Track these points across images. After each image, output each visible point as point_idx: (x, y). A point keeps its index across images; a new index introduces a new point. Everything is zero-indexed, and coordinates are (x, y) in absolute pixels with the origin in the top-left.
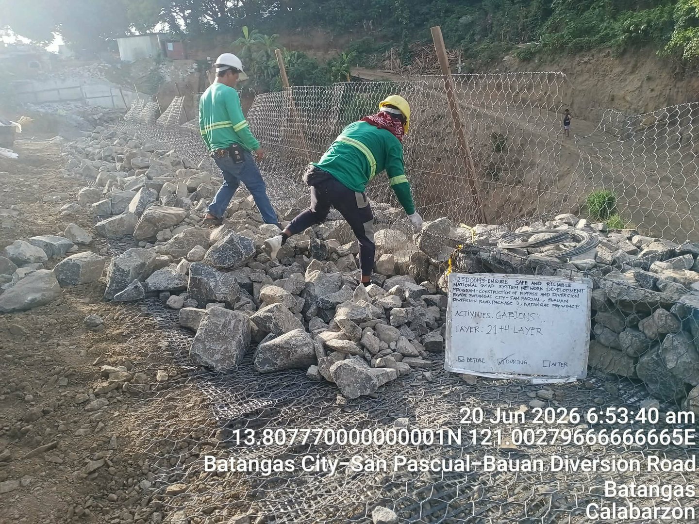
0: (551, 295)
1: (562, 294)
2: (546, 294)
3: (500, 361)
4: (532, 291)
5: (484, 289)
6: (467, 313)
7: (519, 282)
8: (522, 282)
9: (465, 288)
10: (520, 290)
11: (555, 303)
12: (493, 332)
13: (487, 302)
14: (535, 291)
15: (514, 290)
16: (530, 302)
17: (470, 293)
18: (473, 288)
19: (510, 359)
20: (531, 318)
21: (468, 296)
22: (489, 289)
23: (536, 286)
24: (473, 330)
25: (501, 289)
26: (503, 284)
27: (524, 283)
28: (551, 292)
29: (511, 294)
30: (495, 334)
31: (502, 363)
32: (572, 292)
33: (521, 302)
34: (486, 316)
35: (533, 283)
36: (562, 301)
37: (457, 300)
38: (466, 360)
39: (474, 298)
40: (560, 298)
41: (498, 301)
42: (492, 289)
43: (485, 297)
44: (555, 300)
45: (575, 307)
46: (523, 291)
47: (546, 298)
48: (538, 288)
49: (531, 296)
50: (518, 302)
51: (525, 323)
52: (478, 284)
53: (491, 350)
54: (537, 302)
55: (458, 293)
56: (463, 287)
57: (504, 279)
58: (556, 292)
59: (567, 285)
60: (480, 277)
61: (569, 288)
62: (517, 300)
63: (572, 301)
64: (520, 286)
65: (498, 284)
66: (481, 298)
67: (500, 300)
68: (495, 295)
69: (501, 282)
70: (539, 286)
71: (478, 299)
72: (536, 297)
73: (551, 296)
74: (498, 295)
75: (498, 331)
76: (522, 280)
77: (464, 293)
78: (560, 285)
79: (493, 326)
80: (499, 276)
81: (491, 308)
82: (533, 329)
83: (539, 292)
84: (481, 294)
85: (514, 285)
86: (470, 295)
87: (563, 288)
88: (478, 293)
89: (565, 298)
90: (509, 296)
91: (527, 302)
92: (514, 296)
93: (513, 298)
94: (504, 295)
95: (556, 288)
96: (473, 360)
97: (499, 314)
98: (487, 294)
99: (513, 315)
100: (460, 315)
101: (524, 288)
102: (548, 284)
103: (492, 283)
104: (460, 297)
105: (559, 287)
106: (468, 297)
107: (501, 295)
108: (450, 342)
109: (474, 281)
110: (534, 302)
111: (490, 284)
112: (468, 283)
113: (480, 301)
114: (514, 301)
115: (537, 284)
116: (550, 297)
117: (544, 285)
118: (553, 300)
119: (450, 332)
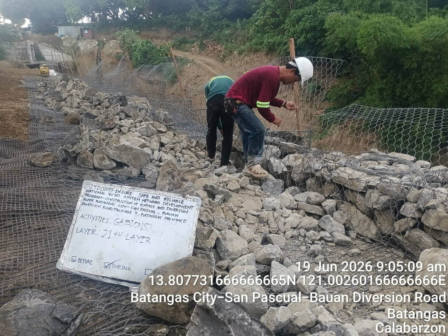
0: (166, 208)
1: (174, 209)
2: (162, 208)
3: (107, 264)
4: (151, 204)
5: (111, 197)
6: (90, 216)
7: (141, 195)
8: (143, 196)
9: (94, 194)
10: (140, 202)
11: (167, 216)
12: (107, 236)
13: (109, 209)
14: (153, 204)
15: (136, 202)
16: (147, 213)
17: (97, 199)
18: (101, 195)
19: (116, 264)
20: (144, 228)
21: (95, 201)
22: (115, 198)
23: (155, 200)
24: (90, 232)
25: (125, 199)
26: (128, 195)
27: (146, 196)
28: (166, 206)
29: (133, 205)
30: (109, 238)
31: (108, 267)
32: (183, 208)
33: (139, 212)
34: (105, 221)
35: (153, 197)
36: (173, 215)
37: (85, 204)
38: (77, 260)
39: (99, 204)
40: (172, 212)
41: (119, 208)
42: (118, 198)
43: (109, 204)
44: (168, 214)
45: (183, 221)
46: (144, 203)
47: (161, 211)
48: (156, 202)
49: (149, 208)
50: (136, 213)
51: (138, 232)
52: (106, 193)
53: (101, 253)
54: (152, 214)
55: (87, 198)
56: (93, 194)
57: (130, 191)
58: (170, 207)
59: (181, 202)
60: (110, 187)
61: (181, 205)
62: (137, 210)
63: (182, 216)
64: (142, 198)
65: (124, 195)
66: (105, 205)
67: (121, 209)
68: (119, 203)
69: (127, 193)
70: (157, 200)
71: (103, 205)
72: (152, 209)
73: (165, 210)
74: (121, 204)
75: (112, 235)
76: (144, 194)
77: (92, 199)
78: (174, 201)
79: (108, 231)
80: (126, 188)
81: (112, 215)
82: (143, 237)
83: (157, 205)
84: (106, 201)
85: (137, 197)
86: (97, 201)
87: (176, 204)
88: (104, 200)
89: (177, 213)
90: (130, 205)
91: (144, 213)
92: (135, 206)
93: (133, 208)
94: (125, 205)
95: (170, 203)
96: (82, 261)
97: (118, 221)
98: (111, 202)
99: (129, 223)
100: (83, 217)
101: (145, 201)
102: (165, 199)
103: (119, 193)
104: (88, 202)
105: (174, 203)
106: (94, 203)
107: (123, 204)
108: (70, 242)
109: (104, 189)
110: (150, 213)
111: (117, 194)
112: (98, 191)
113: (104, 207)
114: (134, 211)
115: (156, 198)
116: (163, 211)
117: (161, 200)
118: (166, 213)
119: (72, 233)
